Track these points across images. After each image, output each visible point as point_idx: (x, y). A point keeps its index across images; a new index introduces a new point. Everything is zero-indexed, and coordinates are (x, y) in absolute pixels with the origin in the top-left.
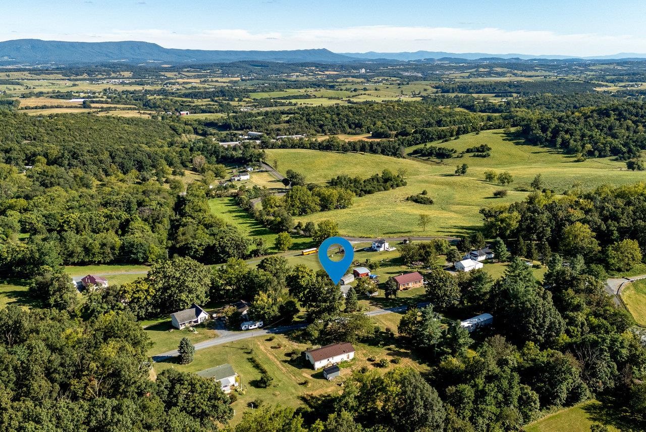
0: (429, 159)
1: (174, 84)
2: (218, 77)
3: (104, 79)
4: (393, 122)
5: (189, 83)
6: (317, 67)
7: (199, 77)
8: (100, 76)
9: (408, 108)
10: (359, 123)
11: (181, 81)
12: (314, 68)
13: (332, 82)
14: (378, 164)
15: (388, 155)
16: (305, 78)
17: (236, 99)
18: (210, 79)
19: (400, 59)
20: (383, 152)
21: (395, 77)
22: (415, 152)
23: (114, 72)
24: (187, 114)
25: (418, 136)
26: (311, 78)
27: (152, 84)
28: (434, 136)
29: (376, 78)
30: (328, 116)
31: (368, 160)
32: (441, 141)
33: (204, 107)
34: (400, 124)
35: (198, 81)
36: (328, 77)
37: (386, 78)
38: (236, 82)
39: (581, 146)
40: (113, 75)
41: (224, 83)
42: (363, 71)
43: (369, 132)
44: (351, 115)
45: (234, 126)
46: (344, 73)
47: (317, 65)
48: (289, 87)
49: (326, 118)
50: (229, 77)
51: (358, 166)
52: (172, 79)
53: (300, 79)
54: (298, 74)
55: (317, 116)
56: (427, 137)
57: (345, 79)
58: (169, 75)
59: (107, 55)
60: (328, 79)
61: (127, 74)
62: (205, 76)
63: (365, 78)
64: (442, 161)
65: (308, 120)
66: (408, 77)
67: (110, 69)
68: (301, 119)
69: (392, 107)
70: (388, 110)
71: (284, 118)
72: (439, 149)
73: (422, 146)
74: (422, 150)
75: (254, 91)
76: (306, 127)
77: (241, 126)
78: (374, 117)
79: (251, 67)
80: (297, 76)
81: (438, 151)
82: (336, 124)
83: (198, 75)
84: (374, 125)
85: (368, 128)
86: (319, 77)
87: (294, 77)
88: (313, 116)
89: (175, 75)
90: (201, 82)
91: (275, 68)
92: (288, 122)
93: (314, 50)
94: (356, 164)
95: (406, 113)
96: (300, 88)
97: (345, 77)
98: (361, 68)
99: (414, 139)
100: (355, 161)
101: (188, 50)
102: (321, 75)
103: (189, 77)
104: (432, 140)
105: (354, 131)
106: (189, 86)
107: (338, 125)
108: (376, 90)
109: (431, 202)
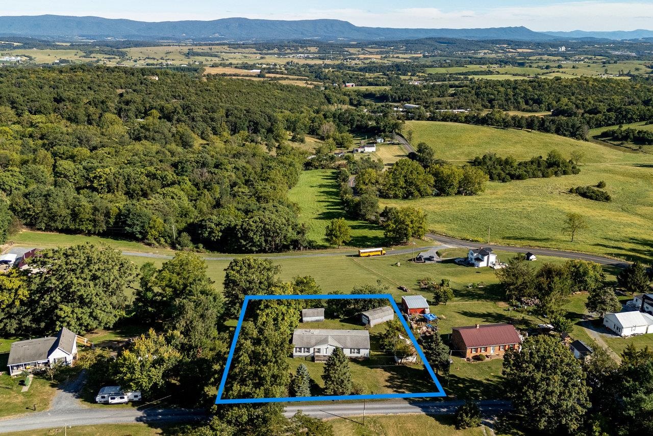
0: (622, 144)
1: (354, 59)
2: (401, 53)
3: (291, 54)
4: (583, 100)
5: (370, 58)
6: (509, 44)
7: (381, 53)
8: (289, 51)
9: (606, 85)
10: (539, 99)
11: (362, 56)
12: (505, 46)
13: (523, 59)
14: (546, 145)
15: (565, 135)
16: (494, 56)
17: (409, 74)
18: (391, 56)
19: (613, 38)
20: (558, 132)
21: (601, 55)
22: (604, 135)
23: (302, 47)
24: (353, 86)
25: (612, 115)
26: (501, 56)
27: (334, 59)
28: (634, 117)
29: (577, 57)
30: (502, 89)
31: (534, 140)
32: (644, 123)
33: (372, 80)
34: (592, 102)
35: (379, 57)
36: (520, 54)
37: (590, 57)
38: (417, 58)
40: (300, 50)
41: (405, 59)
42: (563, 49)
43: (549, 110)
44: (531, 89)
45: (392, 97)
46: (539, 51)
47: (509, 43)
48: (471, 63)
49: (499, 92)
50: (411, 53)
51: (519, 146)
52: (354, 54)
53: (488, 56)
54: (486, 51)
55: (489, 90)
56: (625, 117)
57: (539, 57)
58: (352, 50)
59: (302, 33)
60: (519, 56)
61: (313, 49)
62: (387, 52)
63: (563, 57)
64: (640, 148)
65: (477, 94)
66: (618, 56)
67: (299, 45)
68: (470, 92)
70: (580, 86)
71: (451, 91)
72: (640, 132)
73: (616, 128)
74: (614, 132)
75: (432, 66)
76: (473, 102)
77: (399, 98)
78: (560, 93)
79: (437, 44)
80: (485, 53)
81: (636, 135)
82: (510, 99)
83: (381, 51)
84: (557, 102)
85: (548, 104)
86: (509, 54)
87: (481, 54)
89: (358, 51)
90: (381, 59)
91: (462, 45)
92: (452, 95)
93: (510, 27)
94: (516, 143)
95: (602, 90)
96: (484, 64)
97: (540, 54)
98: (561, 46)
99: (605, 119)
100: (516, 139)
101: (378, 29)
102: (513, 52)
103: (371, 53)
104: (630, 121)
105: (530, 108)
106: (368, 61)
107: (512, 100)
108: (574, 67)
109: (607, 199)
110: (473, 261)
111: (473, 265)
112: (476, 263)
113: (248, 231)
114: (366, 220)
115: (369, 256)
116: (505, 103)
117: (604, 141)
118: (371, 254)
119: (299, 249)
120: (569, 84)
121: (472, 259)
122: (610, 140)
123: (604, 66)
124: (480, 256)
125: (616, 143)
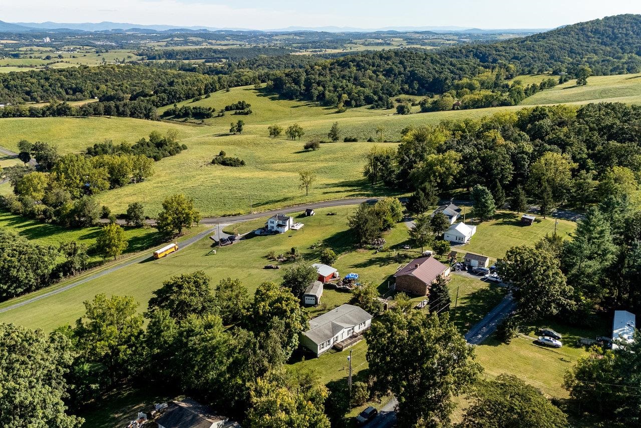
0: (186, 120)
4: (119, 85)
13: (13, 51)
15: (140, 118)
20: (132, 115)
22: (167, 114)
25: (164, 95)
28: (182, 96)
32: (191, 100)
34: (128, 87)
36: (5, 45)
39: (338, 97)
42: (48, 40)
43: (93, 97)
46: (24, 42)
56: (174, 97)
57: (28, 48)
60: (6, 48)
64: (203, 122)
66: (102, 46)
69: (112, 70)
70: (108, 72)
72: (194, 108)
73: (171, 107)
74: (174, 111)
78: (94, 81)
81: (193, 111)
84: (97, 89)
85: (90, 92)
88: (12, 82)
97: (27, 45)
98: (46, 37)
99: (160, 100)
104: (179, 100)
105: (74, 97)
108: (74, 57)
109: (242, 163)
110: (275, 228)
111: (277, 232)
112: (280, 229)
113: (8, 270)
114: (93, 226)
115: (166, 255)
116: (45, 94)
117: (169, 119)
118: (167, 253)
119: (72, 274)
120: (97, 71)
121: (273, 227)
122: (174, 118)
123: (99, 55)
124: (281, 222)
125: (180, 120)
